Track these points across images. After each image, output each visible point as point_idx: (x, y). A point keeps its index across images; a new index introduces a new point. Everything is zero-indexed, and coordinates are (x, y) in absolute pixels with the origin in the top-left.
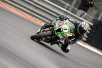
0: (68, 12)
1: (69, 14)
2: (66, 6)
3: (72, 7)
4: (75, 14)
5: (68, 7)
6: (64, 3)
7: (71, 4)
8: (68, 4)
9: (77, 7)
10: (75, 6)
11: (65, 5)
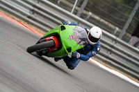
0: (118, 39)
1: (119, 42)
2: (116, 32)
3: (123, 32)
4: (128, 42)
5: (118, 32)
6: (113, 27)
7: (122, 29)
8: (117, 29)
9: (130, 33)
10: (127, 31)
11: (114, 30)
